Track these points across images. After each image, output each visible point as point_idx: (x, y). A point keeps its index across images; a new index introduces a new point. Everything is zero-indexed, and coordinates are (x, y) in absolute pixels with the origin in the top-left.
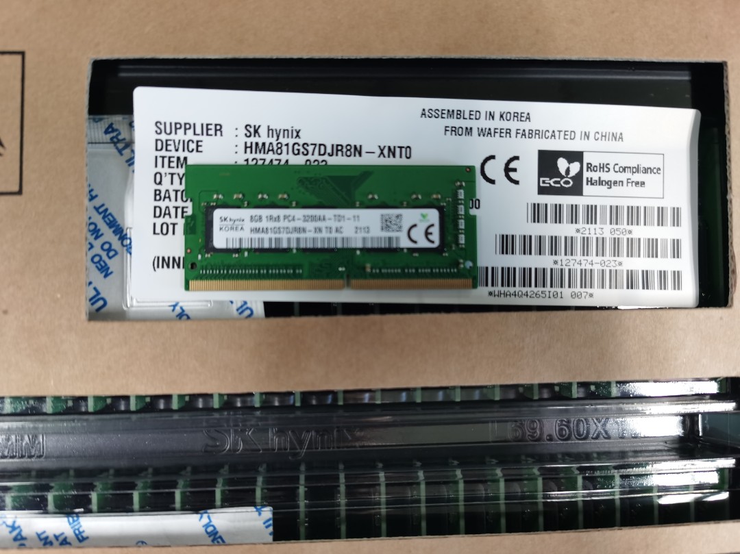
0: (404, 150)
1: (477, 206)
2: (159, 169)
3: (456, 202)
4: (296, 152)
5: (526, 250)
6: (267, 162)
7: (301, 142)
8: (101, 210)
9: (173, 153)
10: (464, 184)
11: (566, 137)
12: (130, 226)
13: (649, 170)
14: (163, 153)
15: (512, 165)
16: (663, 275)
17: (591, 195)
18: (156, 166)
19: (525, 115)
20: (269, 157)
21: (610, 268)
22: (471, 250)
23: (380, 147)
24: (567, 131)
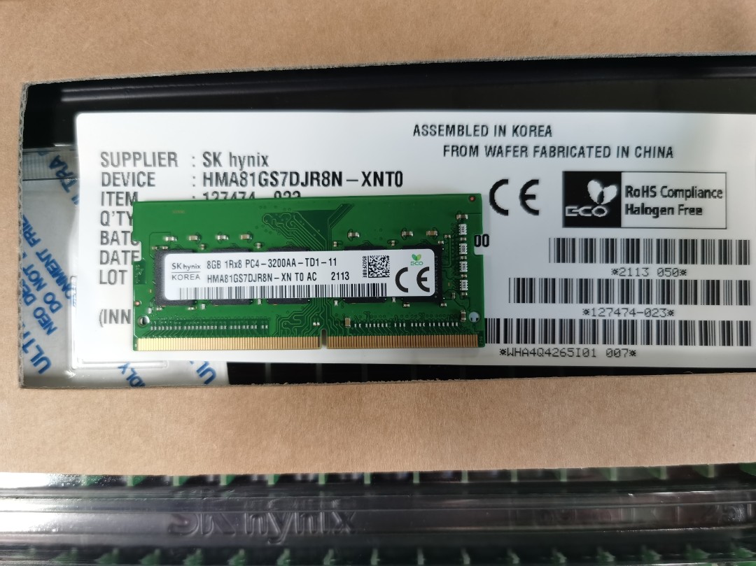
0: (393, 176)
1: (486, 244)
2: (106, 207)
3: (457, 239)
5: (549, 297)
6: (230, 196)
7: (269, 170)
8: (43, 256)
9: (122, 188)
10: (467, 217)
11: (599, 154)
12: (74, 274)
13: (707, 194)
14: (111, 188)
15: (530, 191)
16: (726, 326)
17: (633, 227)
18: (103, 204)
19: (545, 129)
20: (232, 189)
21: (657, 319)
22: (476, 299)
23: (364, 173)
24: (600, 147)
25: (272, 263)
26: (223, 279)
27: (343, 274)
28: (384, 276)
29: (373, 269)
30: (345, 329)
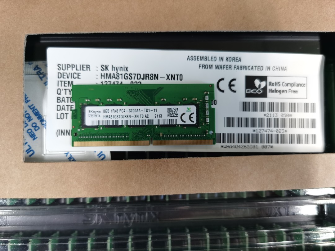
0: (179, 76)
1: (215, 104)
2: (60, 87)
3: (204, 102)
4: (126, 78)
5: (240, 125)
6: (112, 83)
7: (128, 73)
8: (32, 107)
9: (67, 79)
10: (208, 93)
11: (259, 69)
12: (46, 115)
13: (300, 85)
14: (62, 79)
15: (232, 83)
16: (307, 136)
17: (271, 97)
18: (58, 86)
19: (238, 59)
20: (113, 80)
21: (281, 133)
22: (212, 126)
23: (167, 75)
24: (259, 66)
25: (131, 111)
26: (110, 117)
27: (159, 115)
28: (176, 116)
29: (172, 113)
30: (160, 138)
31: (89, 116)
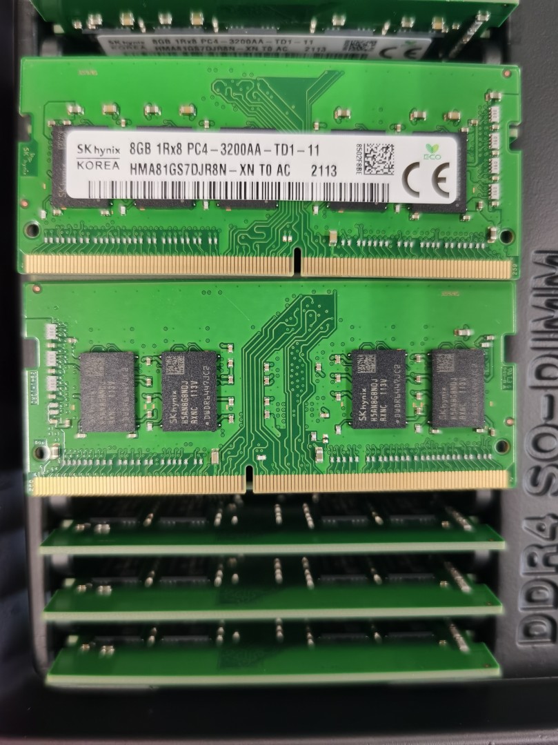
25: (226, 149)
26: (156, 169)
27: (328, 168)
28: (386, 173)
29: (371, 163)
30: (329, 248)
31: (79, 164)
